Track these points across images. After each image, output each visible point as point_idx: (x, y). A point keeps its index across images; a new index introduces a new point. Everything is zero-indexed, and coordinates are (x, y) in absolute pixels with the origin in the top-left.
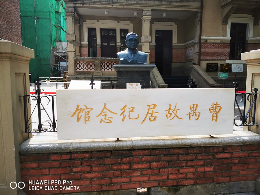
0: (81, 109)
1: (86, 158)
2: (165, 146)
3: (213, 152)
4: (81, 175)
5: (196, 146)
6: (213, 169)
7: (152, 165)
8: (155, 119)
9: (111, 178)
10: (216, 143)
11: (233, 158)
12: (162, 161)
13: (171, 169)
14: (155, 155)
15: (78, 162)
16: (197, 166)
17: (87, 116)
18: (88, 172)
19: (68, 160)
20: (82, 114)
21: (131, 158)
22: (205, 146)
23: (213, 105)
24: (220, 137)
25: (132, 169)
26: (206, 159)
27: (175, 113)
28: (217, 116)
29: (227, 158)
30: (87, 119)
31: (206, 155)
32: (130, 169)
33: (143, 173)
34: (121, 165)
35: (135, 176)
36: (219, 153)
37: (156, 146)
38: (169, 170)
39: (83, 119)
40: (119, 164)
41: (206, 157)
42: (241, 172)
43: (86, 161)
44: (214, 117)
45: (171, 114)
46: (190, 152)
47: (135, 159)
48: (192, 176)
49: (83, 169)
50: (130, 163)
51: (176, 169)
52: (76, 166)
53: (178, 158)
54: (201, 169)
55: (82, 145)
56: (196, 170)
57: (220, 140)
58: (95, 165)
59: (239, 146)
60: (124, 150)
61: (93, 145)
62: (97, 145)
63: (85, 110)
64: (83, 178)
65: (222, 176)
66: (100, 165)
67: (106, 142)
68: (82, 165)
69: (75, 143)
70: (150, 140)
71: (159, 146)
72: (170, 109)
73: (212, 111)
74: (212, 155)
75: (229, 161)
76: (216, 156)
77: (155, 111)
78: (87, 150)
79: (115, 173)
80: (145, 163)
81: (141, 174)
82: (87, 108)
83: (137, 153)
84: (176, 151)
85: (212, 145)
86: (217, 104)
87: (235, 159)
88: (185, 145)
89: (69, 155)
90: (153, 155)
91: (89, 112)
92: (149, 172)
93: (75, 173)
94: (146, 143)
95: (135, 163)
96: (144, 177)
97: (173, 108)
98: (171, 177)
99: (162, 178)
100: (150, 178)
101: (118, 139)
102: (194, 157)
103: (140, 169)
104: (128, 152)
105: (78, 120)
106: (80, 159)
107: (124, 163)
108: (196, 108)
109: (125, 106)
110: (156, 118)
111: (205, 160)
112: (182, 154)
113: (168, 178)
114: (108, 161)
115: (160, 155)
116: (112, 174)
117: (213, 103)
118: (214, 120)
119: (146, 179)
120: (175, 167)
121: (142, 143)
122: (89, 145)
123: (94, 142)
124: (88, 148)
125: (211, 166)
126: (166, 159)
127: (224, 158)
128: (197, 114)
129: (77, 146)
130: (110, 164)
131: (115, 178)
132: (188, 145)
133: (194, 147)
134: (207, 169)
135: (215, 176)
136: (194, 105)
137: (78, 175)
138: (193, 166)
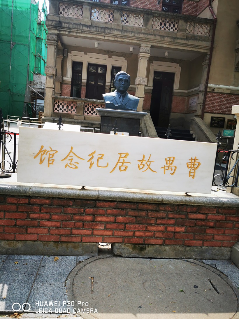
0: (45, 150)
1: (45, 205)
2: (134, 200)
3: (186, 212)
4: (38, 222)
5: (168, 203)
6: (185, 229)
7: (118, 219)
8: (125, 170)
9: (72, 228)
10: (190, 202)
11: (208, 220)
12: (129, 216)
13: (138, 225)
14: (121, 209)
15: (36, 208)
16: (167, 224)
17: (51, 159)
18: (47, 220)
19: (26, 205)
20: (46, 156)
21: (95, 210)
22: (178, 203)
23: (191, 160)
24: (195, 196)
25: (95, 222)
26: (178, 219)
27: (149, 164)
28: (194, 173)
29: (201, 220)
30: (51, 162)
31: (179, 214)
32: (93, 221)
33: (107, 227)
34: (84, 216)
35: (98, 230)
36: (193, 213)
37: (124, 198)
38: (136, 226)
39: (46, 162)
40: (82, 214)
41: (178, 216)
42: (216, 237)
43: (46, 207)
44: (191, 173)
45: (144, 165)
46: (161, 209)
47: (100, 210)
48: (160, 235)
49: (42, 215)
50: (94, 215)
51: (144, 225)
52: (35, 212)
53: (147, 214)
54: (171, 229)
55: (42, 190)
56: (165, 229)
57: (195, 199)
58: (55, 213)
59: (216, 207)
60: (88, 200)
61: (55, 190)
62: (59, 191)
63: (50, 152)
64: (40, 226)
65: (194, 239)
66: (60, 213)
67: (70, 189)
68: (41, 211)
69: (36, 187)
70: (118, 192)
71: (127, 199)
72: (143, 160)
73: (190, 166)
74: (185, 214)
75: (203, 223)
76: (189, 215)
77: (126, 160)
78: (47, 196)
79: (76, 224)
80: (111, 216)
81: (105, 228)
82: (52, 150)
83: (102, 204)
84: (146, 206)
85: (185, 203)
86: (195, 159)
87: (211, 222)
88: (155, 201)
89: (28, 199)
90: (120, 209)
91: (53, 155)
92: (114, 226)
93: (32, 219)
94: (113, 195)
95: (99, 215)
96: (108, 231)
97: (146, 159)
98: (137, 234)
99: (127, 234)
100: (114, 233)
101: (83, 187)
102: (164, 215)
103: (104, 222)
104: (92, 202)
105: (41, 162)
106: (39, 205)
107: (87, 214)
108: (173, 161)
109: (94, 152)
110: (127, 168)
111: (176, 219)
112: (152, 211)
113: (134, 235)
114: (70, 210)
115: (128, 209)
116: (73, 224)
117: (192, 158)
118: (191, 177)
119: (110, 233)
120: (143, 224)
121: (108, 194)
122: (50, 190)
123: (56, 188)
124: (48, 193)
125: (183, 226)
126: (134, 215)
127: (198, 219)
128: (174, 168)
129: (37, 190)
130: (71, 214)
131: (76, 229)
132: (159, 201)
133: (166, 204)
134: (178, 229)
135: (186, 238)
136: (170, 158)
137: (35, 222)
138: (163, 224)
